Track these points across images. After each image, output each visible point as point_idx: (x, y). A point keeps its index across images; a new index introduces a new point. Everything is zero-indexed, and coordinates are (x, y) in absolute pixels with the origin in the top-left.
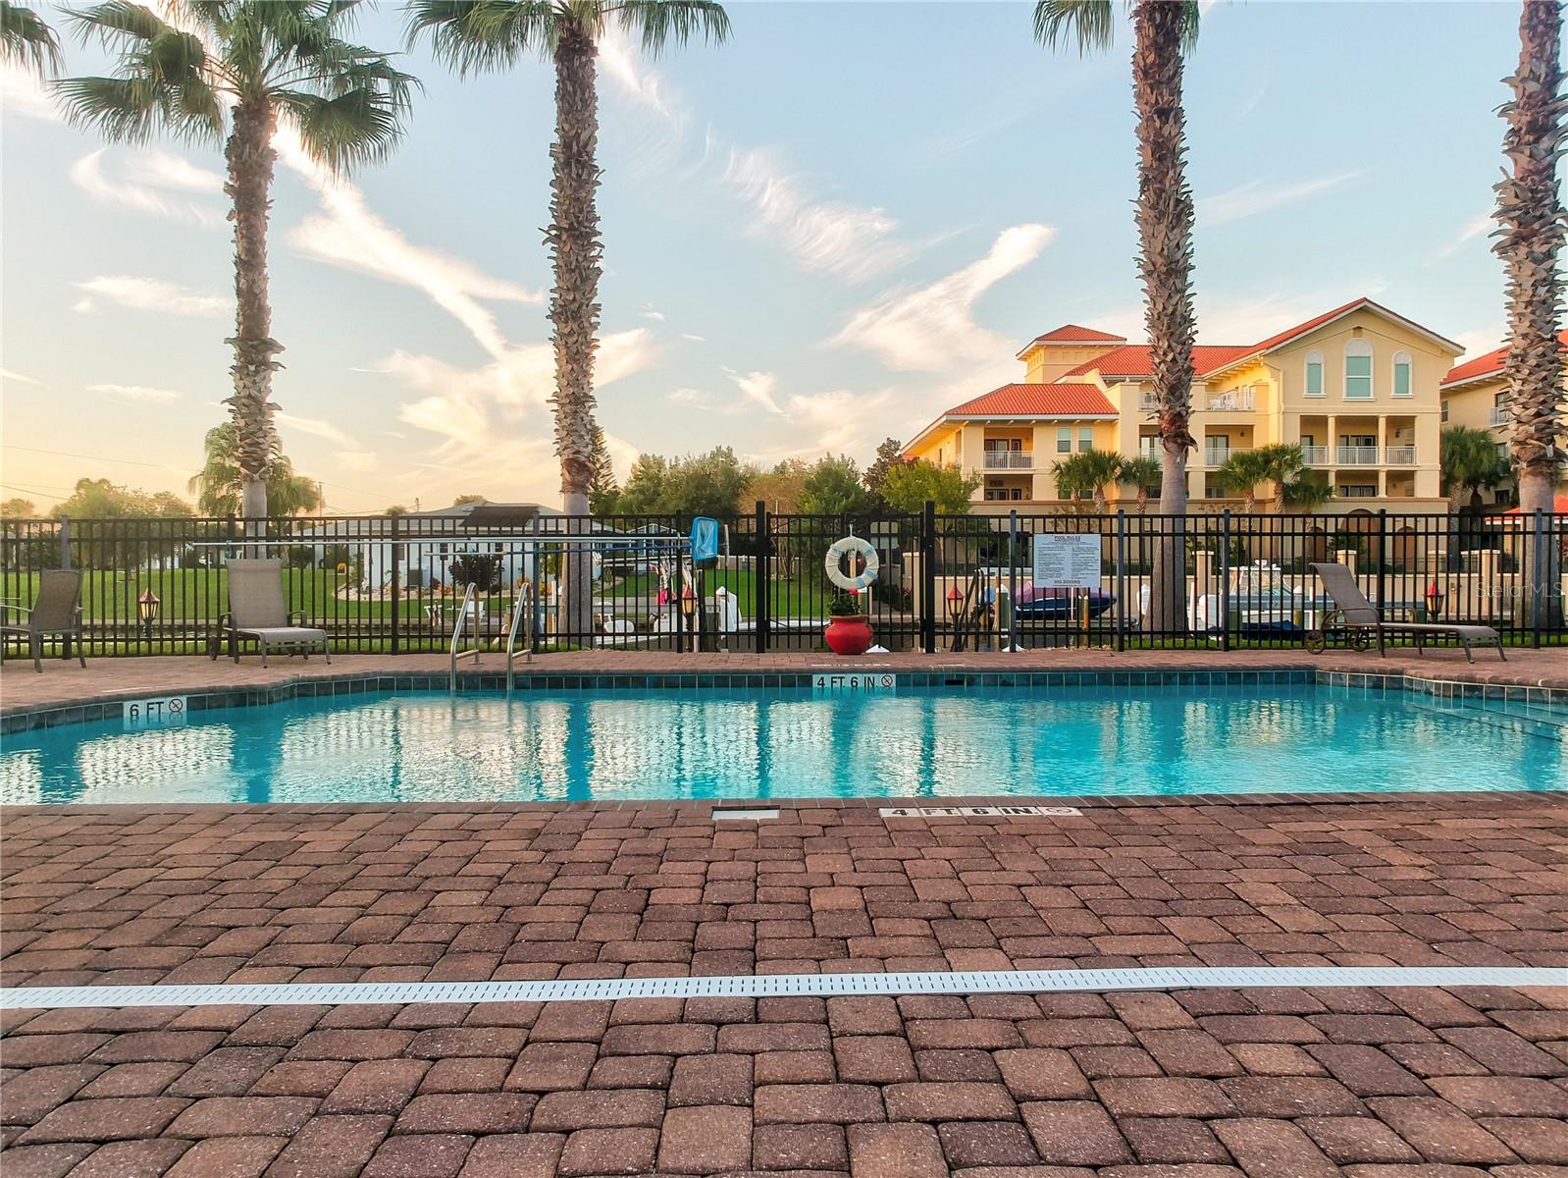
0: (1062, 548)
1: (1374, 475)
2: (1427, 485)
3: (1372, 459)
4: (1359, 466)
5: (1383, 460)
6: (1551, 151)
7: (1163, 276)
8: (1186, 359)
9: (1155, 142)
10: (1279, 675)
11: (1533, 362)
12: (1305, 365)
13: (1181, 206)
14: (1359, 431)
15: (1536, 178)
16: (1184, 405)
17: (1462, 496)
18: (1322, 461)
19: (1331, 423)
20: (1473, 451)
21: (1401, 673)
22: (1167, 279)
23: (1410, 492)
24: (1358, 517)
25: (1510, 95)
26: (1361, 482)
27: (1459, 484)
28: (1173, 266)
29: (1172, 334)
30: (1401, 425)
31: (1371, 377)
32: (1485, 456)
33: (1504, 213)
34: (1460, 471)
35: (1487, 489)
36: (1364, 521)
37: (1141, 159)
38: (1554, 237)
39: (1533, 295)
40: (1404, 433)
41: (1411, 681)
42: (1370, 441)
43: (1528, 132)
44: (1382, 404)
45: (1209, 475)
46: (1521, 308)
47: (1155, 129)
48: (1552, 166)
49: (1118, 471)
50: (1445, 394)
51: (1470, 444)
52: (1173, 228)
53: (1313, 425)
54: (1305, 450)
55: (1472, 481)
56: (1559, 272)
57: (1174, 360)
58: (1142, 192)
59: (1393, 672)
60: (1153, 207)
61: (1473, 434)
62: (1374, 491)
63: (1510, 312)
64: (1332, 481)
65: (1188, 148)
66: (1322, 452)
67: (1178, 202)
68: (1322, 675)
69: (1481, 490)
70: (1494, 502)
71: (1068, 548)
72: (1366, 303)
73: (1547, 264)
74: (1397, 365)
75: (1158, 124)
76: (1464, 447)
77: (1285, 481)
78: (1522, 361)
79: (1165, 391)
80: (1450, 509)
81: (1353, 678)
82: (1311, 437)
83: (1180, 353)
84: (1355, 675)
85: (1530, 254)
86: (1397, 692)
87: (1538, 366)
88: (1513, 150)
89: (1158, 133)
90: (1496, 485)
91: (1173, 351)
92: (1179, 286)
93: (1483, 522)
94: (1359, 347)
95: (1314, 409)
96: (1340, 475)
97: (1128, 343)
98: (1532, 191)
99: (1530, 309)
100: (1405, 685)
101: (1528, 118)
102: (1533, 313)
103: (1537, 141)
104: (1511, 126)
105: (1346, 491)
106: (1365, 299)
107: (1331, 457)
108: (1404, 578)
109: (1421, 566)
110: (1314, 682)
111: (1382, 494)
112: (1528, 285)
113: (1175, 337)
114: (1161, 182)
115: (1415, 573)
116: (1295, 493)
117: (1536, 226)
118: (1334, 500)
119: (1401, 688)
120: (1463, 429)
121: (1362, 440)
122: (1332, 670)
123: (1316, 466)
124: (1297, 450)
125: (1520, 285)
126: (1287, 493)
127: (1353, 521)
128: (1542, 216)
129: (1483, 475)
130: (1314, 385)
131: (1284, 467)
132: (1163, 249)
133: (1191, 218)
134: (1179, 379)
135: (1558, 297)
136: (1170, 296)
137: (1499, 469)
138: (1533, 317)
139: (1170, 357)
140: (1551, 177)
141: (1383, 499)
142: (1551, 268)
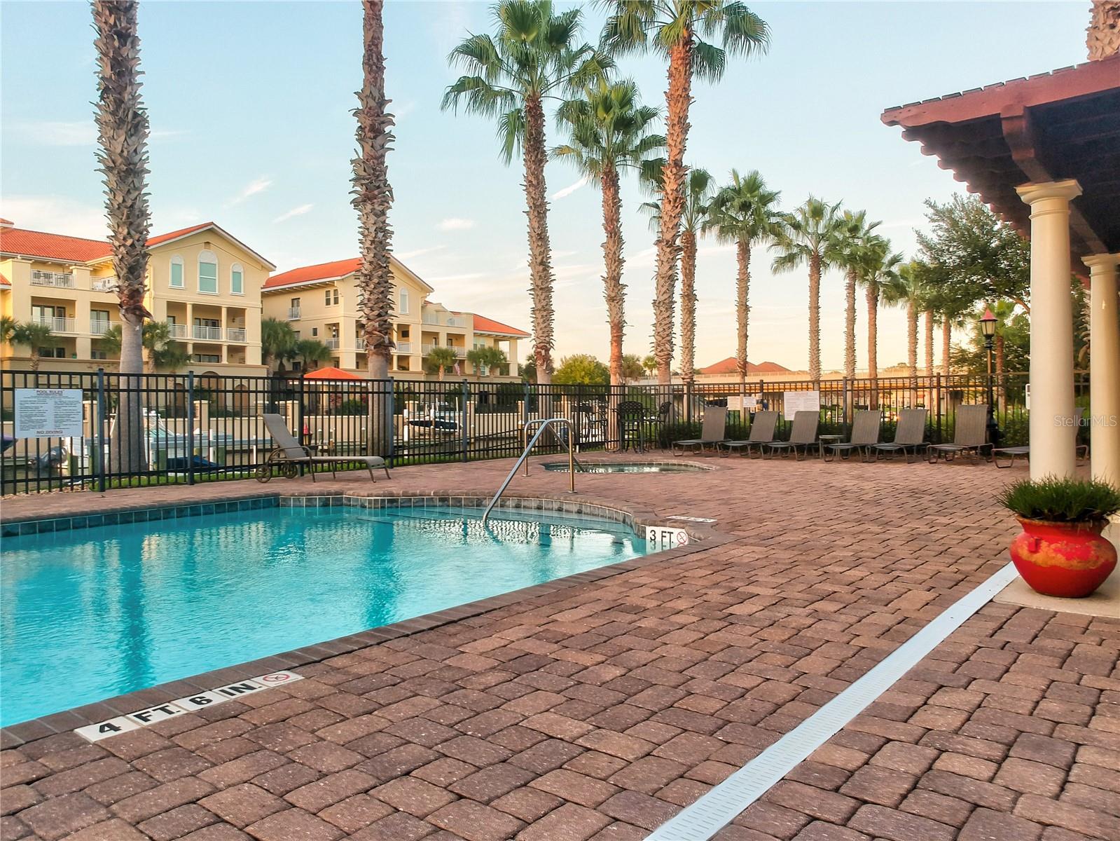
0: (45, 402)
1: (219, 347)
2: (254, 356)
3: (216, 335)
4: (208, 341)
5: (224, 336)
6: (383, 146)
7: (123, 174)
8: (143, 246)
9: (114, 59)
10: (254, 503)
11: (376, 280)
12: (170, 264)
13: (139, 118)
14: (208, 316)
15: (376, 161)
16: (141, 284)
17: (274, 365)
18: (183, 335)
19: (189, 308)
20: (281, 335)
21: (342, 494)
22: (126, 177)
23: (243, 360)
24: (209, 377)
25: (359, 104)
26: (209, 352)
27: (273, 357)
28: (131, 167)
29: (131, 224)
30: (236, 314)
31: (217, 278)
32: (287, 338)
33: (356, 180)
34: (273, 348)
35: (289, 360)
36: (213, 381)
37: (99, 69)
38: (385, 201)
39: (375, 237)
40: (237, 319)
41: (349, 499)
42: (215, 323)
43: (370, 131)
44: (225, 300)
45: (94, 342)
46: (368, 244)
47: (114, 47)
48: (383, 156)
49: (12, 333)
50: (264, 295)
51: (280, 331)
52: (132, 135)
53: (175, 309)
54: (170, 328)
55: (279, 355)
56: (388, 225)
57: (133, 245)
58: (102, 98)
59: (336, 493)
60: (113, 114)
61: (280, 324)
62: (218, 358)
63: (361, 245)
64: (190, 351)
65: (143, 73)
66: (182, 328)
67: (136, 115)
68: (284, 500)
69: (285, 361)
70: (291, 369)
71: (50, 403)
72: (213, 226)
73: (381, 219)
74: (234, 272)
75: (116, 44)
76: (276, 332)
77: (156, 349)
78: (370, 279)
79: (125, 270)
80: (268, 374)
81: (308, 500)
82: (174, 317)
83: (138, 240)
84: (310, 498)
85: (373, 210)
86: (339, 508)
87: (379, 283)
88: (361, 140)
89: (117, 51)
90: (294, 358)
91: (131, 237)
92: (137, 185)
93: (287, 383)
94: (207, 256)
95: (177, 297)
96: (196, 346)
97: (14, 227)
98: (374, 169)
99: (373, 246)
100: (344, 501)
101: (371, 123)
102: (375, 248)
103: (375, 138)
104: (359, 124)
105: (200, 358)
106: (212, 223)
107: (188, 333)
108: (241, 420)
109: (252, 412)
110: (278, 506)
111: (225, 361)
112: (372, 229)
113: (133, 227)
114: (120, 94)
115: (249, 417)
116: (163, 358)
117: (376, 192)
118: (192, 365)
119: (342, 505)
120: (274, 320)
121: (210, 322)
122: (293, 495)
123: (179, 339)
124: (164, 326)
125: (368, 229)
126: (157, 358)
127: (205, 381)
128: (378, 187)
129: (286, 352)
130: (177, 280)
131: (156, 338)
132: (122, 151)
133: (147, 131)
134: (138, 261)
135: (388, 241)
136: (129, 192)
137: (295, 349)
138: (375, 251)
139: (129, 242)
140: (383, 163)
141: (224, 366)
142: (384, 222)
